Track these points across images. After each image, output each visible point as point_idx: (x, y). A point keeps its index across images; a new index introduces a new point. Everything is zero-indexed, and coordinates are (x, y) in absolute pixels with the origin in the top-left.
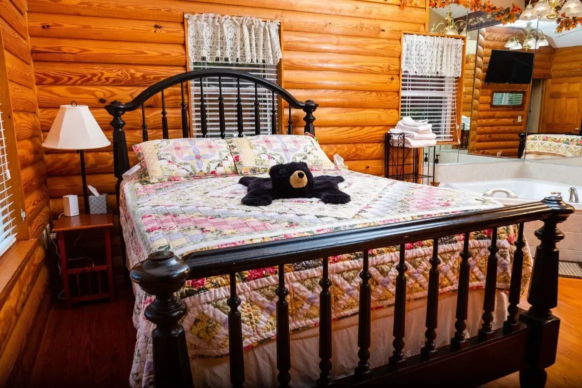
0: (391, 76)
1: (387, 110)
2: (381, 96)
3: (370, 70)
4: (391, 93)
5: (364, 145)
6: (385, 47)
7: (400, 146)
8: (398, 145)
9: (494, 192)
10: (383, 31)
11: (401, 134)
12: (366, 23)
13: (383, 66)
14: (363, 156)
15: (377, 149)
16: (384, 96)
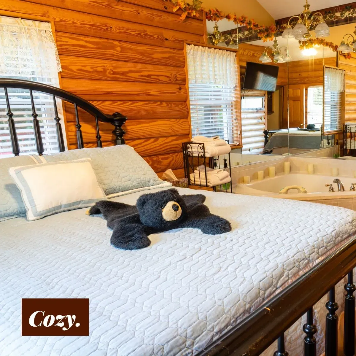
0: (178, 86)
1: (178, 120)
2: (171, 106)
3: (158, 79)
4: (180, 103)
5: (159, 156)
6: (170, 57)
7: (200, 155)
8: (198, 155)
9: (288, 190)
10: (167, 40)
11: (200, 144)
12: (150, 31)
13: (170, 76)
14: (160, 168)
15: (173, 159)
16: (174, 106)
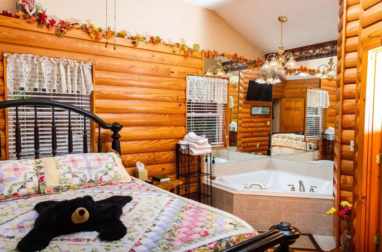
0: (179, 104)
1: (177, 127)
2: (172, 117)
3: (164, 99)
4: (180, 115)
5: (160, 152)
6: (174, 84)
8: (185, 153)
9: (252, 185)
10: (173, 72)
11: (187, 146)
12: (161, 67)
13: (174, 97)
14: (160, 161)
15: (170, 155)
16: (175, 117)
